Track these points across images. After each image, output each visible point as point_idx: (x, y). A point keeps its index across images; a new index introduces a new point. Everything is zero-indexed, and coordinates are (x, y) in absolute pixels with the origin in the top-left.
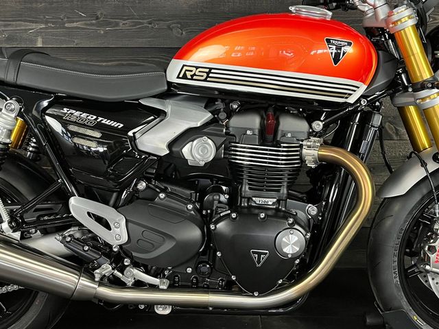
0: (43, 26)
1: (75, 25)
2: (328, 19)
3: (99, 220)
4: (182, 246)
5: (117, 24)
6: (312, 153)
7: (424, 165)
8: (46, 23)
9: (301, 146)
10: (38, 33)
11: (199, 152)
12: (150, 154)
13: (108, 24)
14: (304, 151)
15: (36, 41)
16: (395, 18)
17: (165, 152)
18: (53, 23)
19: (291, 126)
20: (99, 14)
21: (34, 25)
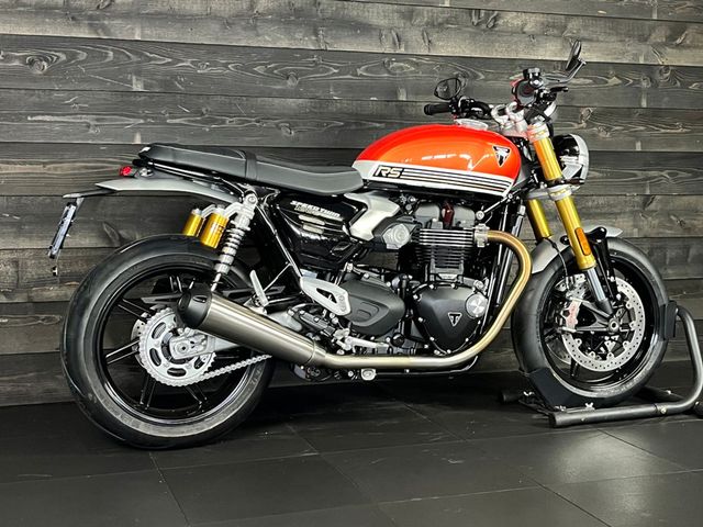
0: (142, 121)
1: (177, 121)
2: (485, 130)
3: (327, 294)
4: (393, 314)
5: (223, 122)
6: (482, 235)
7: (554, 246)
8: (145, 118)
9: (474, 231)
10: (136, 129)
11: (398, 237)
12: (359, 239)
13: (213, 121)
14: (476, 235)
15: (133, 138)
16: (534, 131)
17: (370, 237)
18: (153, 118)
19: (463, 215)
20: (204, 110)
21: (132, 121)
